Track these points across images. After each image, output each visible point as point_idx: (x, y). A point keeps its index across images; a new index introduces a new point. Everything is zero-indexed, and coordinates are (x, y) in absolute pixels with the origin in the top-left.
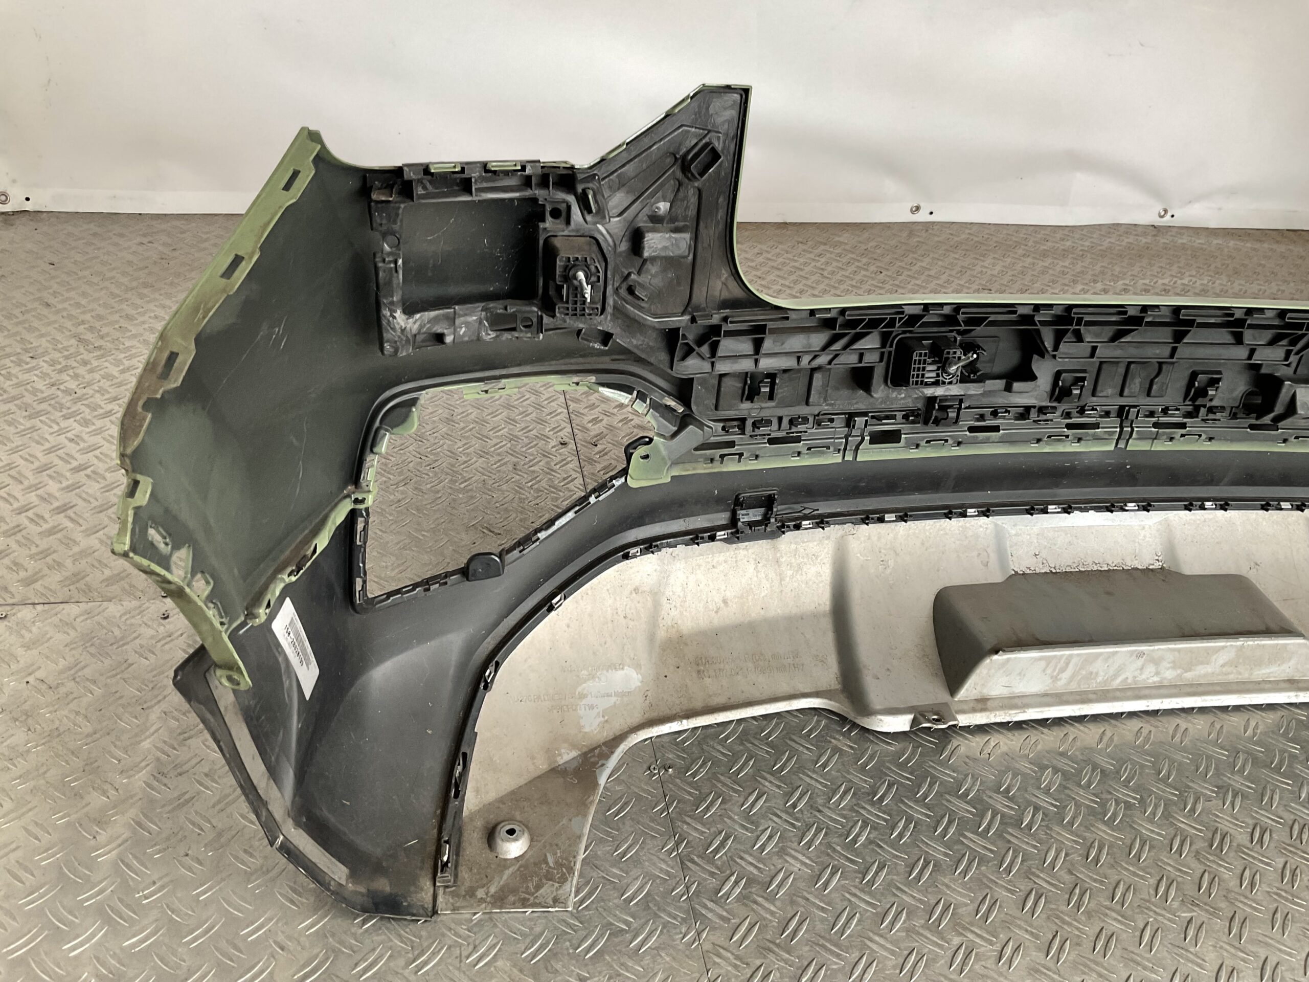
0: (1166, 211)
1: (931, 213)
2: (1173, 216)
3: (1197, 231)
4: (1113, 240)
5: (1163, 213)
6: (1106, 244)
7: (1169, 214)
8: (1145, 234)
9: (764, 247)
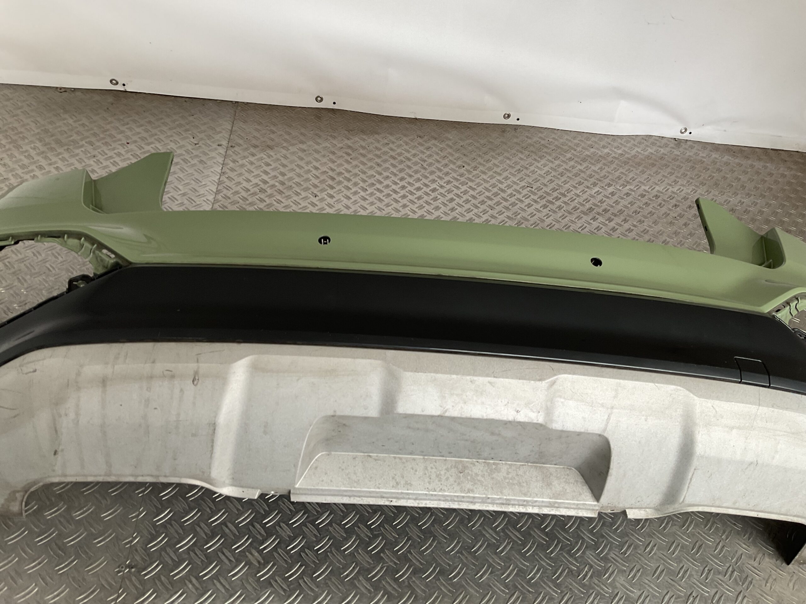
0: (686, 130)
1: (518, 119)
2: (690, 133)
3: (705, 145)
4: (639, 150)
5: (683, 131)
6: (633, 153)
7: (688, 132)
8: (666, 145)
9: (392, 138)
